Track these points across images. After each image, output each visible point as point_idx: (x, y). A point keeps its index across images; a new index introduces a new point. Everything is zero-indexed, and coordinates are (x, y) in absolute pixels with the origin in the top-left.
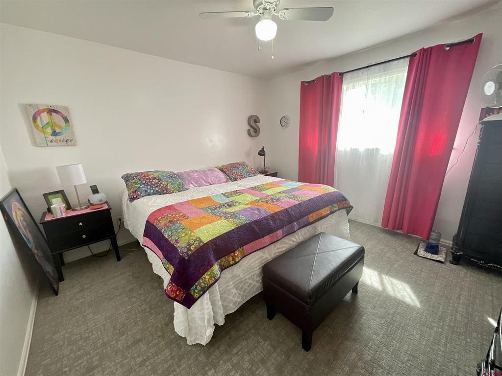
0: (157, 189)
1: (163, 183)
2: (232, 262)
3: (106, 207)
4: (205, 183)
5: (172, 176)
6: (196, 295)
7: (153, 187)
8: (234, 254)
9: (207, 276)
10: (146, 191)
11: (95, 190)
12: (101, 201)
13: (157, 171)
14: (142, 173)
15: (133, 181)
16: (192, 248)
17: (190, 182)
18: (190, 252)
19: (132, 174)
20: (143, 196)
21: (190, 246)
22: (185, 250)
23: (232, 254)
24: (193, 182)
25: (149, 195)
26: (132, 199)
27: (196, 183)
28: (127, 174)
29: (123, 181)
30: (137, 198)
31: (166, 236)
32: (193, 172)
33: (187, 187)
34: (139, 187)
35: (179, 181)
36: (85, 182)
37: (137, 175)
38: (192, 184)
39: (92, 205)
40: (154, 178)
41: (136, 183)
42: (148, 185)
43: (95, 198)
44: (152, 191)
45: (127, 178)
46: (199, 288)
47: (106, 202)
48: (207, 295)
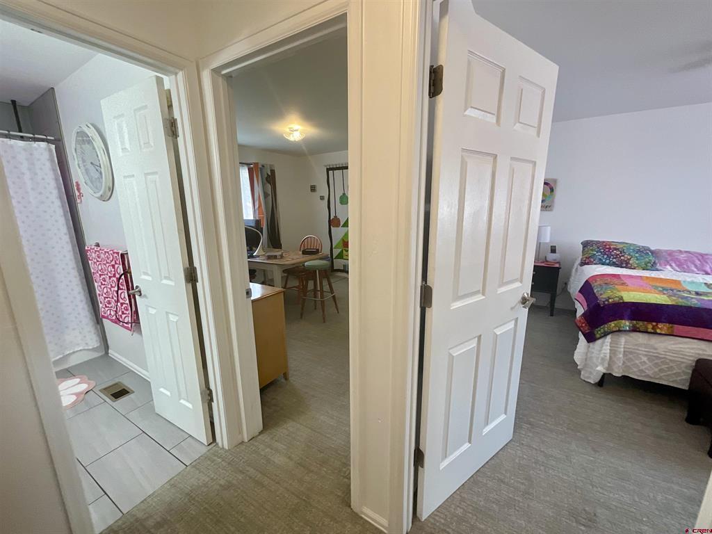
0: (614, 260)
1: (626, 256)
2: (650, 330)
3: (557, 265)
4: (695, 270)
5: (643, 251)
6: (598, 336)
7: (610, 258)
8: (657, 325)
9: (613, 324)
10: (600, 259)
11: (553, 250)
12: (555, 260)
13: (624, 243)
14: (604, 242)
15: (591, 248)
16: (610, 300)
17: (668, 263)
18: (606, 303)
19: (592, 241)
20: (595, 264)
21: (610, 298)
22: (604, 300)
23: (654, 324)
24: (673, 265)
25: (603, 264)
26: (583, 264)
27: (678, 266)
28: (587, 241)
29: (581, 246)
30: (588, 264)
31: (595, 291)
32: (680, 251)
33: (660, 268)
34: (595, 254)
35: (651, 258)
36: (548, 241)
37: (598, 242)
38: (671, 266)
39: (547, 261)
40: (616, 249)
41: (592, 250)
42: (605, 254)
43: (551, 257)
44: (608, 261)
45: (586, 244)
46: (602, 331)
47: (559, 263)
48: (608, 339)
